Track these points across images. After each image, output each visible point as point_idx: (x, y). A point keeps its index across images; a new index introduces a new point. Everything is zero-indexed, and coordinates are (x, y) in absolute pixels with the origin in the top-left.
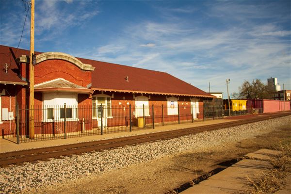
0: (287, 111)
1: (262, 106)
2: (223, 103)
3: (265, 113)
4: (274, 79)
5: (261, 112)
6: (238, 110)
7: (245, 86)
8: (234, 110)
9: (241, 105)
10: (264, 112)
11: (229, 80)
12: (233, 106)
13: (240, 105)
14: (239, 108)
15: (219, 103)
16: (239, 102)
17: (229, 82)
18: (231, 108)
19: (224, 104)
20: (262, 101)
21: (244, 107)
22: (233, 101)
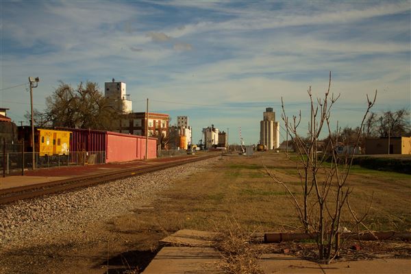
0: (154, 160)
1: (103, 146)
2: (16, 136)
3: (109, 164)
4: (119, 85)
5: (101, 159)
6: (51, 154)
7: (60, 96)
8: (42, 153)
9: (59, 144)
10: (107, 161)
11: (37, 80)
12: (42, 145)
13: (56, 142)
14: (55, 148)
15: (9, 135)
16: (55, 134)
17: (35, 84)
18: (38, 149)
19: (19, 138)
20: (104, 134)
21: (64, 148)
22: (43, 132)
